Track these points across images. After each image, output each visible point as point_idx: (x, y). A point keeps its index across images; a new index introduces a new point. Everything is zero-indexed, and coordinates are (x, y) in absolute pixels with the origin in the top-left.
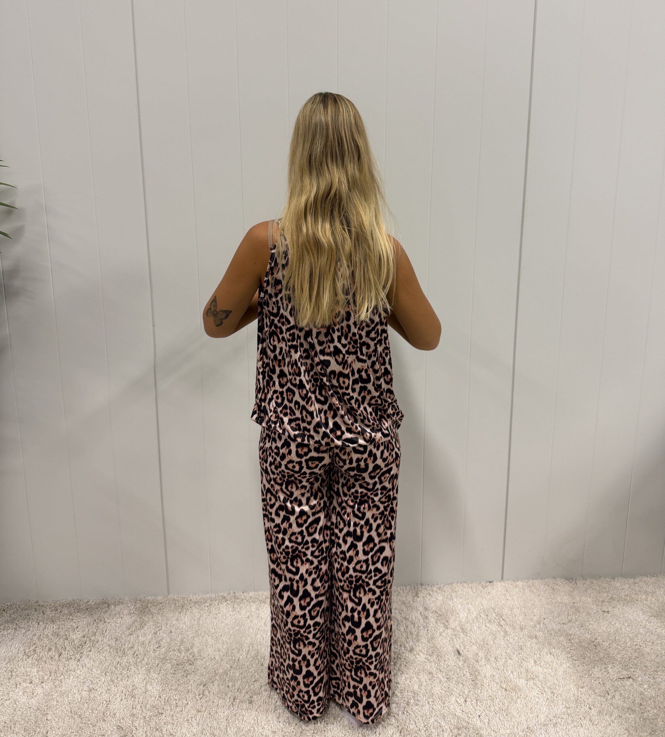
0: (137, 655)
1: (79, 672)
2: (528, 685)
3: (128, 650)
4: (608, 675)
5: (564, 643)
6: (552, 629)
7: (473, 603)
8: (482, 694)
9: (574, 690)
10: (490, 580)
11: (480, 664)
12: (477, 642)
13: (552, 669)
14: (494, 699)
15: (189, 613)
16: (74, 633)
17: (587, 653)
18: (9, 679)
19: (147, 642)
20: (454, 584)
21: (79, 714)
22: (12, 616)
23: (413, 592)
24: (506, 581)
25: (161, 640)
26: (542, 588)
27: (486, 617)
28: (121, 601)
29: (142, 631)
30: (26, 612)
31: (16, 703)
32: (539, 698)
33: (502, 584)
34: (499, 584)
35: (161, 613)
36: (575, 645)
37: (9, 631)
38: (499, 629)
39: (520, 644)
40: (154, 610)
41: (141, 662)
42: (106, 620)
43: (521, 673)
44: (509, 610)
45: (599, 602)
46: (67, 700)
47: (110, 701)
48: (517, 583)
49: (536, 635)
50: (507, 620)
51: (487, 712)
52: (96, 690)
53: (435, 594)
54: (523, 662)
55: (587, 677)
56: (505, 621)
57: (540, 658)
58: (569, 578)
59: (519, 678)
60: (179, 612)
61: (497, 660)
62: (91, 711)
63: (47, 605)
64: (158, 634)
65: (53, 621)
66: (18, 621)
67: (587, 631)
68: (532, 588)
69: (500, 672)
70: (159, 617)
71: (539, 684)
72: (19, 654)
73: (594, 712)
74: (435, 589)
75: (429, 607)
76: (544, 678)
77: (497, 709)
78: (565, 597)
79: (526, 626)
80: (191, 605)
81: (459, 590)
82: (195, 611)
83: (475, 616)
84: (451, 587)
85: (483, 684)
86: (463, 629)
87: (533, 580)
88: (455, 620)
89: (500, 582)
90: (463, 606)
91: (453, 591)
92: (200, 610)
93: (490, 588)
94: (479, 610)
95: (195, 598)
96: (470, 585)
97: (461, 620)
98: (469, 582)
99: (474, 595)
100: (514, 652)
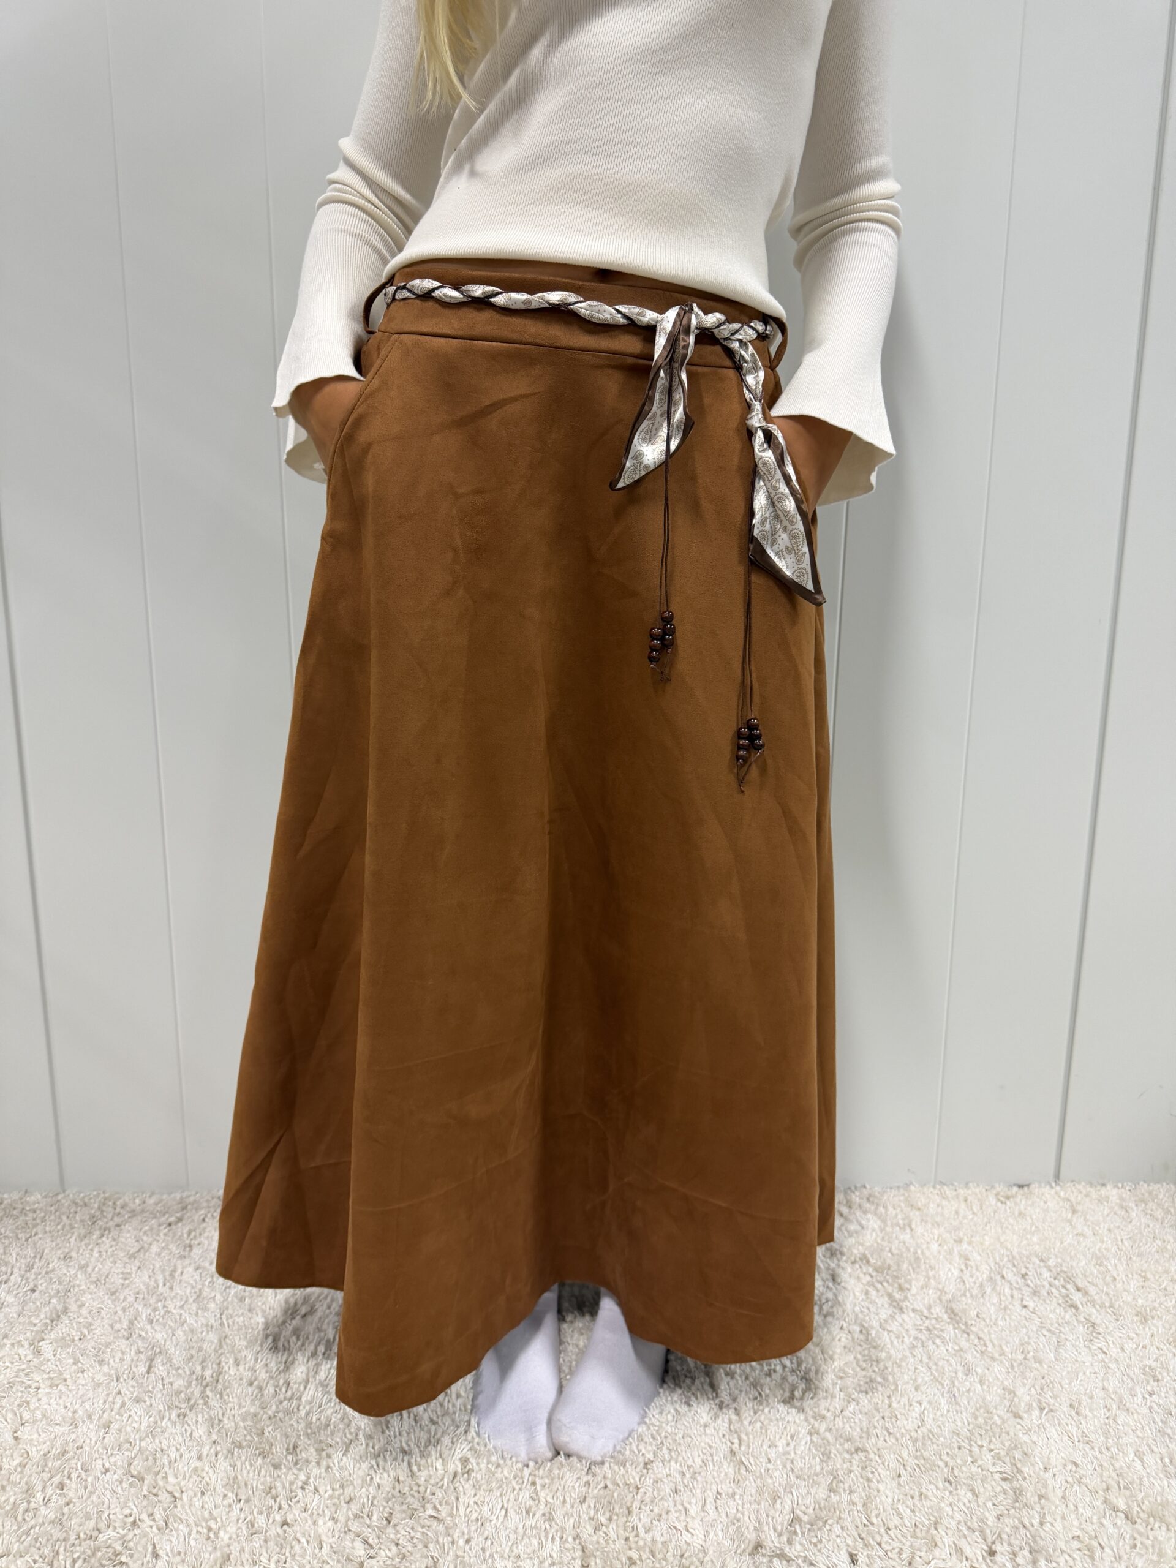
7: (977, 1239)
10: (1021, 1183)
11: (1026, 1422)
12: (1002, 1354)
15: (107, 1241)
20: (912, 1188)
24: (1071, 1184)
27: (1020, 1280)
33: (1056, 1193)
34: (1048, 1192)
35: (23, 1236)
38: (1067, 1317)
39: (1147, 1362)
44: (1094, 1262)
48: (1103, 1191)
50: (1092, 1290)
61: (1078, 1413)
81: (929, 1203)
82: (128, 1235)
83: (985, 1276)
84: (904, 1195)
85: (1043, 1491)
86: (953, 1314)
87: (1148, 1185)
88: (926, 1286)
89: (1052, 1187)
90: (945, 1248)
91: (912, 1206)
92: (145, 1233)
93: (1023, 1202)
94: (994, 1259)
95: (137, 1201)
96: (961, 1192)
97: (944, 1287)
98: (956, 1183)
99: (976, 1219)
100: (1131, 1389)
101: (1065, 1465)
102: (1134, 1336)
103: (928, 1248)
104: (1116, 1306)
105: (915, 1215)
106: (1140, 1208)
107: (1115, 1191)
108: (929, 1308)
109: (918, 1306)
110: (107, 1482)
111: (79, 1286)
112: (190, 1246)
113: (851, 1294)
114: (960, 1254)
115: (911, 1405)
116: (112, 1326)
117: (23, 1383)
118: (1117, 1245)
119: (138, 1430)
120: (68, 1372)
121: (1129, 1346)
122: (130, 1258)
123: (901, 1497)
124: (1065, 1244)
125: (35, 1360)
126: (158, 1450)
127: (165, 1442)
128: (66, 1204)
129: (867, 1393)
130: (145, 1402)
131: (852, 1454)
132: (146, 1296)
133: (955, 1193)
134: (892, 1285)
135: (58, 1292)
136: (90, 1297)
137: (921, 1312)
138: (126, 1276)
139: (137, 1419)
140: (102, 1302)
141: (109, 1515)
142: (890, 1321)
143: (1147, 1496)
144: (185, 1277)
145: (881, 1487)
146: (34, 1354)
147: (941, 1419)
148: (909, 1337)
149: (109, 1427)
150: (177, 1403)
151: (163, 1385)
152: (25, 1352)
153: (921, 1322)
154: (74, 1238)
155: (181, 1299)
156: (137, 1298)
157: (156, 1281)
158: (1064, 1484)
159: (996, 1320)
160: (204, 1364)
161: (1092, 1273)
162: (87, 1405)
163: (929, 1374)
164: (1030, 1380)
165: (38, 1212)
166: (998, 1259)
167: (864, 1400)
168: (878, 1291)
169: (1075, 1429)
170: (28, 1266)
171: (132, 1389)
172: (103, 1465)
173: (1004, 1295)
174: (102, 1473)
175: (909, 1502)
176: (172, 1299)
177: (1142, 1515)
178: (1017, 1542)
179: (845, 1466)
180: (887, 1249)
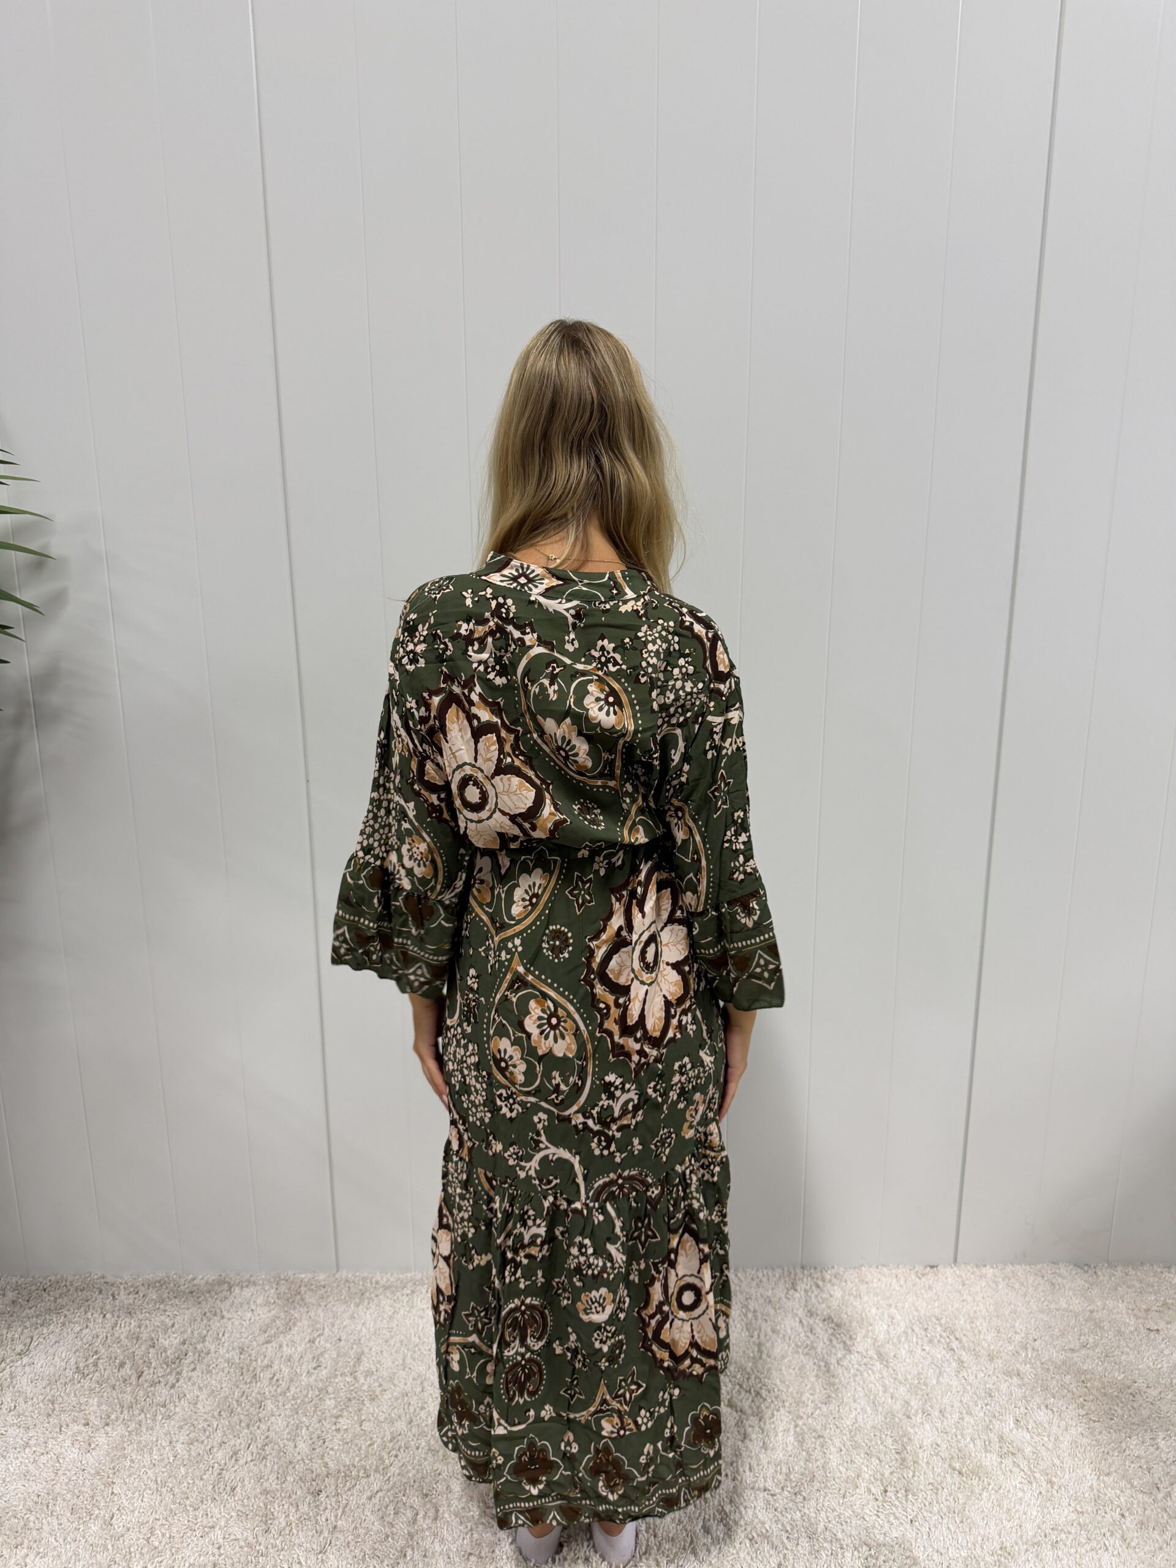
0: (277, 1380)
1: (173, 1408)
2: (1003, 1466)
3: (262, 1370)
4: (1158, 1452)
5: (1073, 1387)
6: (1050, 1360)
7: (900, 1305)
8: (916, 1478)
9: (1091, 1479)
10: (932, 1264)
11: (913, 1421)
12: (906, 1380)
13: (1048, 1436)
14: (937, 1489)
15: (374, 1307)
16: (167, 1336)
17: (1116, 1408)
18: (49, 1415)
19: (296, 1357)
20: (863, 1268)
21: (170, 1485)
22: (58, 1300)
23: (785, 1282)
24: (963, 1266)
25: (322, 1354)
26: (1030, 1281)
27: (923, 1333)
28: (252, 1279)
29: (288, 1337)
30: (83, 1295)
31: (58, 1461)
32: (1023, 1491)
33: (954, 1272)
34: (949, 1271)
35: (323, 1304)
36: (1095, 1392)
37: (51, 1327)
38: (948, 1357)
39: (988, 1386)
40: (310, 1298)
41: (285, 1393)
42: (225, 1313)
43: (990, 1443)
44: (968, 1321)
45: (1140, 1310)
46: (149, 1459)
47: (225, 1464)
48: (984, 1270)
49: (1018, 1370)
50: (964, 1339)
51: (925, 1514)
52: (202, 1442)
53: (829, 1286)
54: (994, 1420)
55: (1116, 1454)
56: (961, 1342)
57: (1026, 1414)
58: (1083, 1265)
59: (986, 1451)
60: (355, 1303)
61: (943, 1416)
62: (191, 1482)
63: (121, 1283)
64: (317, 1343)
65: (130, 1313)
66: (69, 1310)
67: (1117, 1367)
68: (1012, 1280)
69: (950, 1438)
70: (320, 1311)
71: (1023, 1464)
72: (68, 1371)
73: (1129, 1522)
74: (828, 1277)
75: (817, 1309)
76: (1034, 1453)
77: (945, 1510)
78: (1074, 1299)
79: (999, 1352)
80: (377, 1292)
81: (873, 1279)
82: (385, 1303)
83: (902, 1330)
84: (858, 1273)
89: (951, 1268)
90: (880, 1310)
91: (862, 1281)
92: (395, 1301)
93: (932, 1278)
94: (910, 1318)
96: (894, 1271)
97: (877, 1337)
98: (891, 1265)
99: (901, 1290)
101: (930, 1446)
103: (870, 1311)
104: (977, 1350)
109: (861, 1349)
114: (889, 1315)
118: (986, 1309)
124: (954, 1308)
148: (854, 1369)
153: (861, 1360)
154: (352, 1304)
158: (928, 1455)
159: (906, 1358)
161: (967, 1328)
163: (863, 1392)
164: (919, 1396)
165: (327, 1287)
169: (940, 1424)
170: (332, 1324)
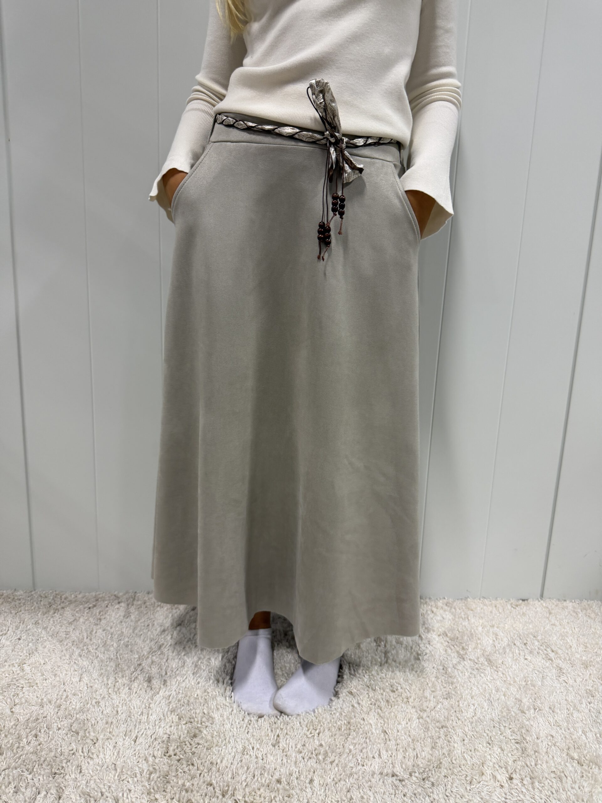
10: (523, 598)
20: (469, 599)
24: (548, 600)
27: (524, 646)
33: (541, 604)
34: (537, 603)
39: (588, 688)
48: (565, 604)
61: (553, 711)
69: (563, 731)
81: (477, 607)
82: (68, 613)
83: (506, 644)
84: (464, 603)
85: (537, 749)
86: (489, 661)
87: (588, 601)
88: (476, 648)
89: (539, 601)
90: (486, 629)
91: (468, 608)
92: (77, 612)
93: (525, 608)
94: (510, 635)
95: (73, 596)
97: (485, 649)
98: (491, 598)
99: (501, 615)
100: (580, 700)
101: (547, 737)
102: (581, 674)
103: (477, 629)
104: (572, 660)
105: (470, 613)
106: (584, 613)
107: (571, 604)
108: (478, 658)
109: (473, 657)
110: (60, 734)
111: (43, 637)
112: (100, 619)
113: (438, 651)
114: (493, 632)
115: (469, 706)
116: (61, 658)
117: (15, 684)
118: (572, 630)
119: (75, 709)
120: (38, 680)
121: (579, 680)
122: (69, 624)
123: (465, 750)
124: (546, 629)
125: (21, 673)
126: (86, 719)
127: (89, 716)
128: (36, 597)
129: (447, 699)
130: (78, 695)
131: (440, 729)
132: (78, 643)
133: (490, 603)
134: (459, 647)
135: (33, 640)
136: (49, 643)
137: (474, 660)
138: (67, 633)
139: (74, 703)
140: (55, 646)
141: (61, 750)
142: (458, 665)
143: (588, 752)
144: (98, 634)
145: (456, 745)
146: (20, 670)
147: (484, 712)
148: (468, 673)
149: (60, 707)
150: (95, 696)
151: (88, 688)
152: (16, 669)
153: (474, 666)
154: (40, 613)
155: (96, 645)
156: (73, 644)
157: (83, 636)
158: (546, 745)
159: (512, 665)
160: (108, 677)
161: (560, 644)
162: (49, 696)
163: (478, 690)
164: (529, 695)
165: (22, 600)
166: (512, 635)
167: (446, 702)
168: (452, 650)
169: (552, 719)
170: (17, 627)
171: (72, 689)
172: (57, 726)
173: (515, 653)
174: (57, 730)
175: (470, 753)
176: (91, 645)
177: (586, 761)
178: (524, 773)
179: (437, 734)
180: (457, 629)
